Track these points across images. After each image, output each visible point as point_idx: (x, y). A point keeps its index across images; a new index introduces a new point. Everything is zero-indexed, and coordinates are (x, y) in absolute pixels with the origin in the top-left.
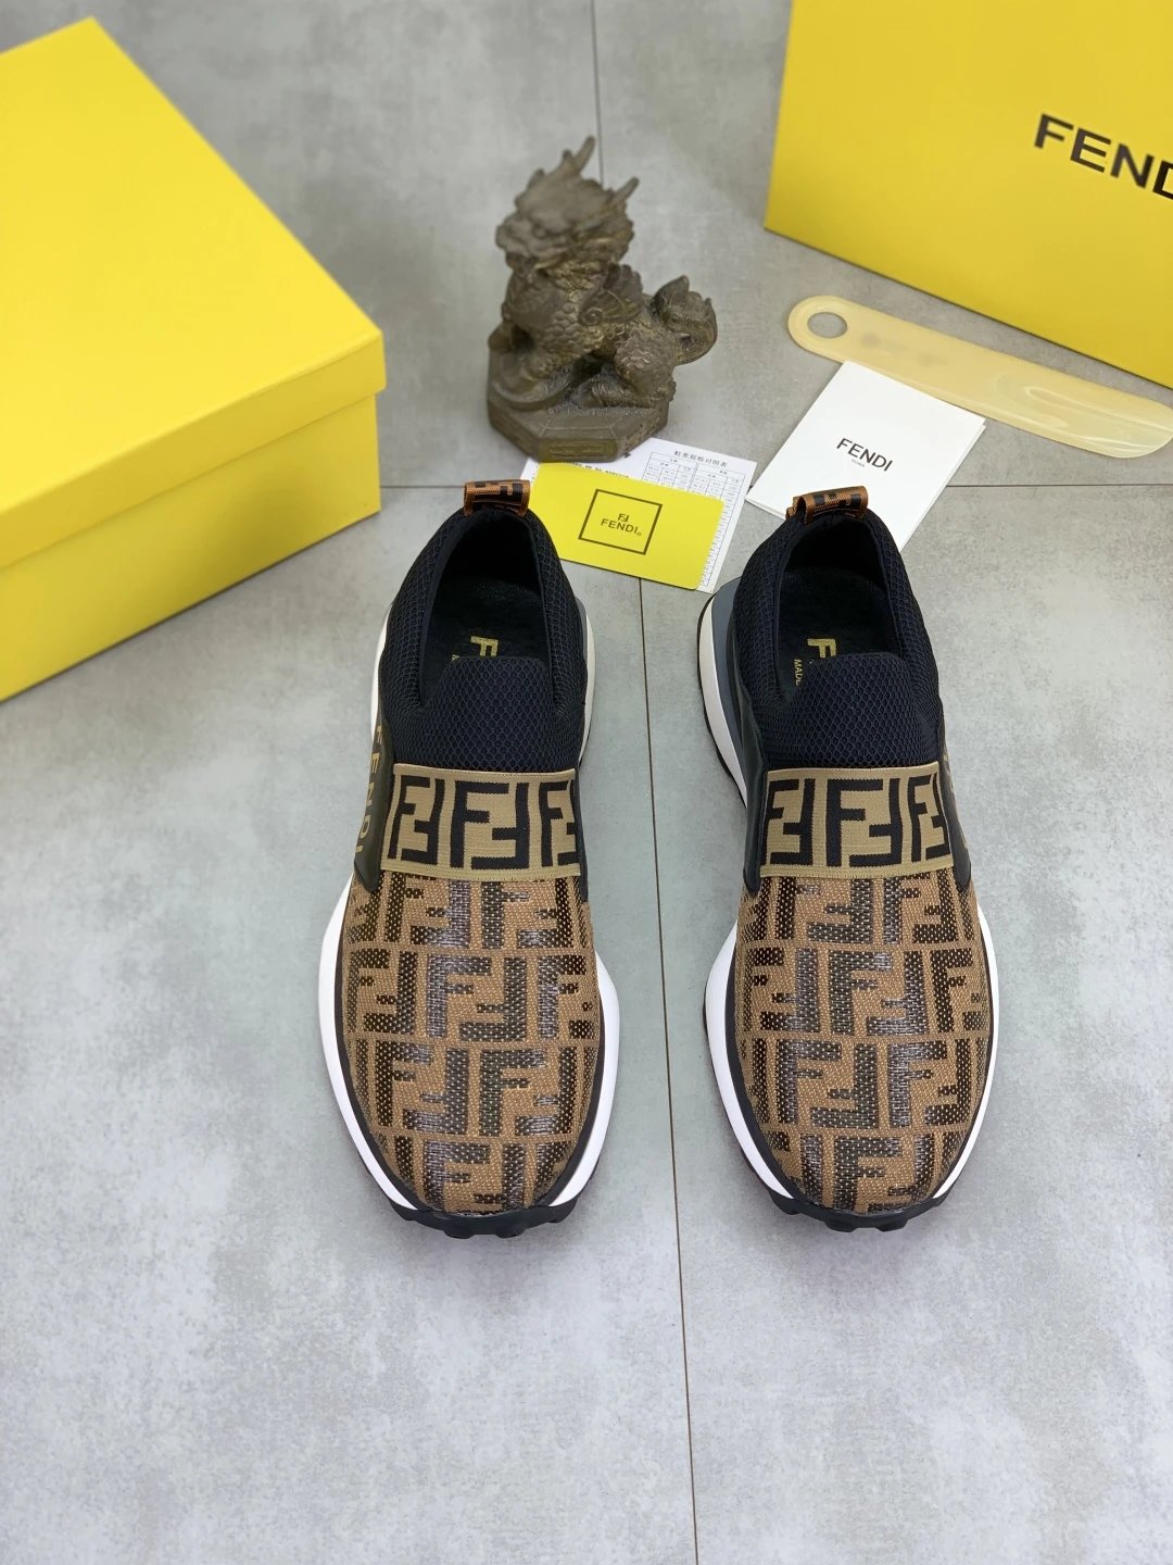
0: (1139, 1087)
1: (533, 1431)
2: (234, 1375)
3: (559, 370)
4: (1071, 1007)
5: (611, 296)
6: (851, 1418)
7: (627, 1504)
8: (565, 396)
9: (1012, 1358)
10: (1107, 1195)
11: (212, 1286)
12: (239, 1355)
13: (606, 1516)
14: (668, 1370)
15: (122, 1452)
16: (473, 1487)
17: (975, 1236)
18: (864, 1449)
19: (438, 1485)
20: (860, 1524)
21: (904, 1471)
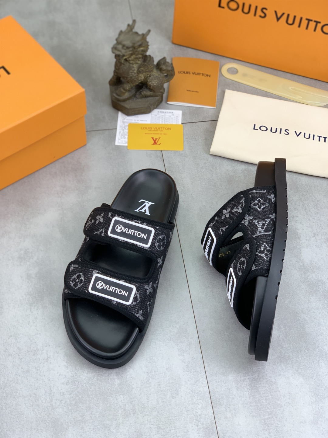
0: (322, 280)
2: (76, 389)
3: (132, 88)
4: (300, 260)
5: (146, 65)
7: (194, 412)
8: (134, 96)
9: (297, 360)
10: (317, 311)
11: (66, 364)
12: (77, 383)
13: (188, 417)
14: (201, 374)
15: (46, 415)
16: (149, 413)
17: (282, 327)
18: (259, 390)
19: (139, 414)
20: (261, 411)
21: (271, 395)
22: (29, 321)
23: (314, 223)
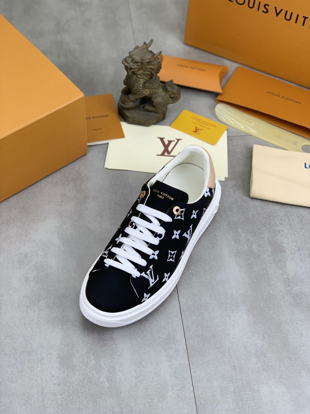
0: (305, 293)
1: (151, 399)
2: (67, 390)
4: (285, 273)
5: (151, 82)
6: (238, 389)
9: (280, 369)
10: (300, 323)
11: (58, 366)
12: (68, 384)
14: (187, 380)
17: (266, 337)
18: (243, 397)
21: (254, 403)
22: (25, 323)
23: (298, 237)
